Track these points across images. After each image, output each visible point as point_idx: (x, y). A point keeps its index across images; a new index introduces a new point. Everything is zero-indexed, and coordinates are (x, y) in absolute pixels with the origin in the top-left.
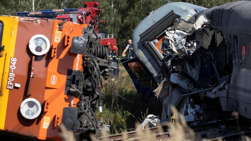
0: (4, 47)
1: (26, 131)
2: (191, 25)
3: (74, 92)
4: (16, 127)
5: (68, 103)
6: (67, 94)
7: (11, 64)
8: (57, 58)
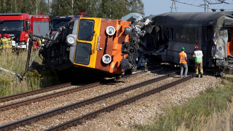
0: (95, 31)
1: (104, 69)
2: (143, 23)
3: (126, 52)
4: (100, 67)
5: (123, 57)
6: (122, 53)
7: (98, 39)
8: (118, 37)
